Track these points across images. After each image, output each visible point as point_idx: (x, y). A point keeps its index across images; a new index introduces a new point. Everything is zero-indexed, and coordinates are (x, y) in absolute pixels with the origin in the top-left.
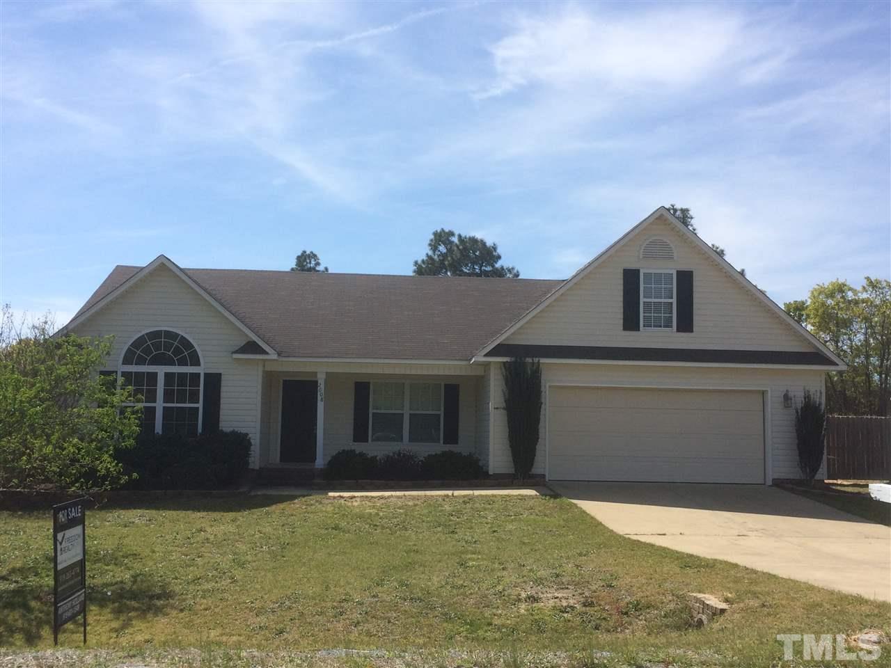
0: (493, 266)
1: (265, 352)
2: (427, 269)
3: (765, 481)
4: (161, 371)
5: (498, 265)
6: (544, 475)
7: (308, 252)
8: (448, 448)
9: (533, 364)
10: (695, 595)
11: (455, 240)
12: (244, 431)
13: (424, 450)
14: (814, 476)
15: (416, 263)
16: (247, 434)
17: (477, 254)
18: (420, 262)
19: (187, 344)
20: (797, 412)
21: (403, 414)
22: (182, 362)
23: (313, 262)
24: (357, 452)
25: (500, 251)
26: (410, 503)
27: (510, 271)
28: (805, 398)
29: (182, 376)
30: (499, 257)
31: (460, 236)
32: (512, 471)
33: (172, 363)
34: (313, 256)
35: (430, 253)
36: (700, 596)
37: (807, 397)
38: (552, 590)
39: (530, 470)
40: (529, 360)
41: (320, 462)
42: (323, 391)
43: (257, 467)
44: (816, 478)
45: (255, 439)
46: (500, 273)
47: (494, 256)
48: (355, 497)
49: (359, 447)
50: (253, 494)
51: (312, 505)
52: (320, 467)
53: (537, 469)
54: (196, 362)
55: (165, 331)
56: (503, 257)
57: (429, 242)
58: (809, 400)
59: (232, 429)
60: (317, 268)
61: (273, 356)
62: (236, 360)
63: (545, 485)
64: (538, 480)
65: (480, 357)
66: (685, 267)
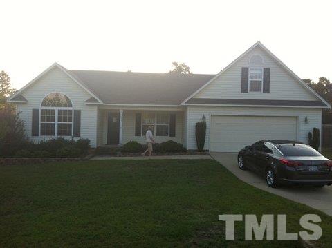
1: (98, 102)
4: (57, 109)
6: (209, 150)
8: (171, 138)
13: (162, 139)
19: (66, 98)
21: (154, 125)
22: (65, 106)
32: (197, 149)
33: (61, 107)
39: (203, 148)
42: (122, 117)
45: (95, 136)
53: (205, 148)
54: (70, 105)
55: (58, 93)
61: (101, 103)
62: (87, 105)
63: (209, 154)
64: (206, 152)
65: (183, 104)
66: (267, 67)
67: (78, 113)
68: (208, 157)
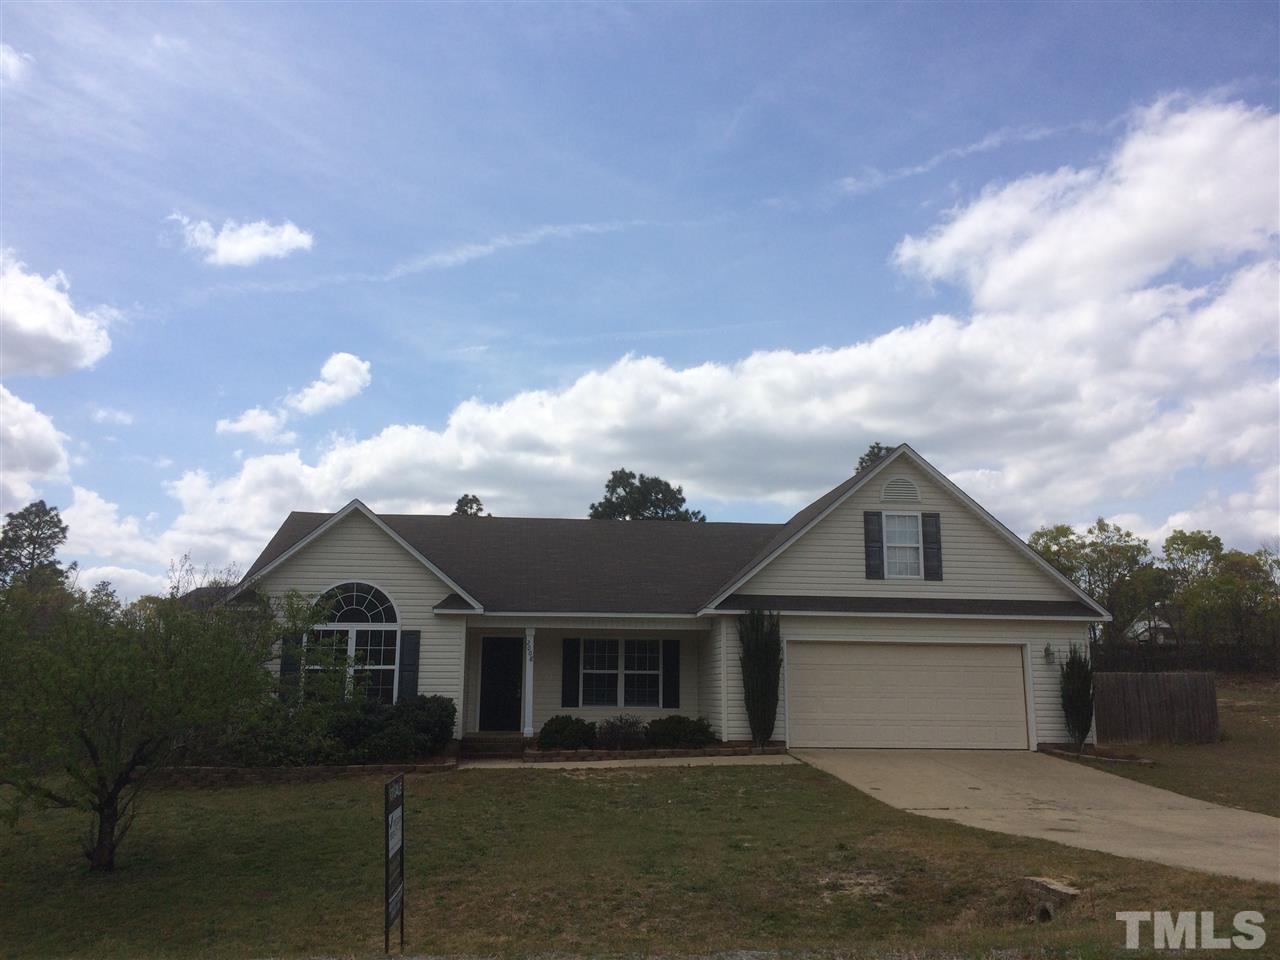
0: (677, 510)
1: (470, 607)
2: (604, 512)
3: (1029, 746)
4: (353, 628)
5: (683, 509)
6: (784, 742)
7: (470, 497)
8: (672, 712)
9: (771, 616)
10: (1031, 878)
11: (636, 482)
12: (446, 695)
13: (647, 715)
14: (1084, 740)
15: (593, 506)
16: (452, 699)
17: (660, 496)
18: (597, 504)
19: (381, 597)
20: (1063, 669)
21: (617, 674)
22: (376, 619)
23: (475, 506)
24: (574, 718)
25: (684, 494)
26: (645, 776)
27: (695, 514)
28: (1071, 652)
29: (376, 634)
30: (683, 500)
31: (642, 476)
32: (749, 737)
33: (363, 619)
34: (475, 500)
35: (608, 495)
36: (1038, 879)
37: (1074, 652)
38: (852, 875)
39: (770, 737)
40: (767, 613)
41: (528, 730)
42: (532, 649)
43: (460, 738)
44: (1086, 742)
45: (459, 704)
46: (685, 517)
47: (678, 499)
48: (578, 769)
49: (574, 713)
50: (461, 768)
51: (533, 780)
52: (528, 736)
53: (777, 736)
54: (392, 618)
55: (358, 584)
56: (687, 500)
57: (606, 483)
58: (1075, 652)
59: (432, 694)
60: (480, 514)
61: (479, 610)
62: (437, 615)
63: (786, 752)
64: (779, 748)
65: (710, 610)
66: (930, 509)
67: (412, 639)
68: (788, 760)
